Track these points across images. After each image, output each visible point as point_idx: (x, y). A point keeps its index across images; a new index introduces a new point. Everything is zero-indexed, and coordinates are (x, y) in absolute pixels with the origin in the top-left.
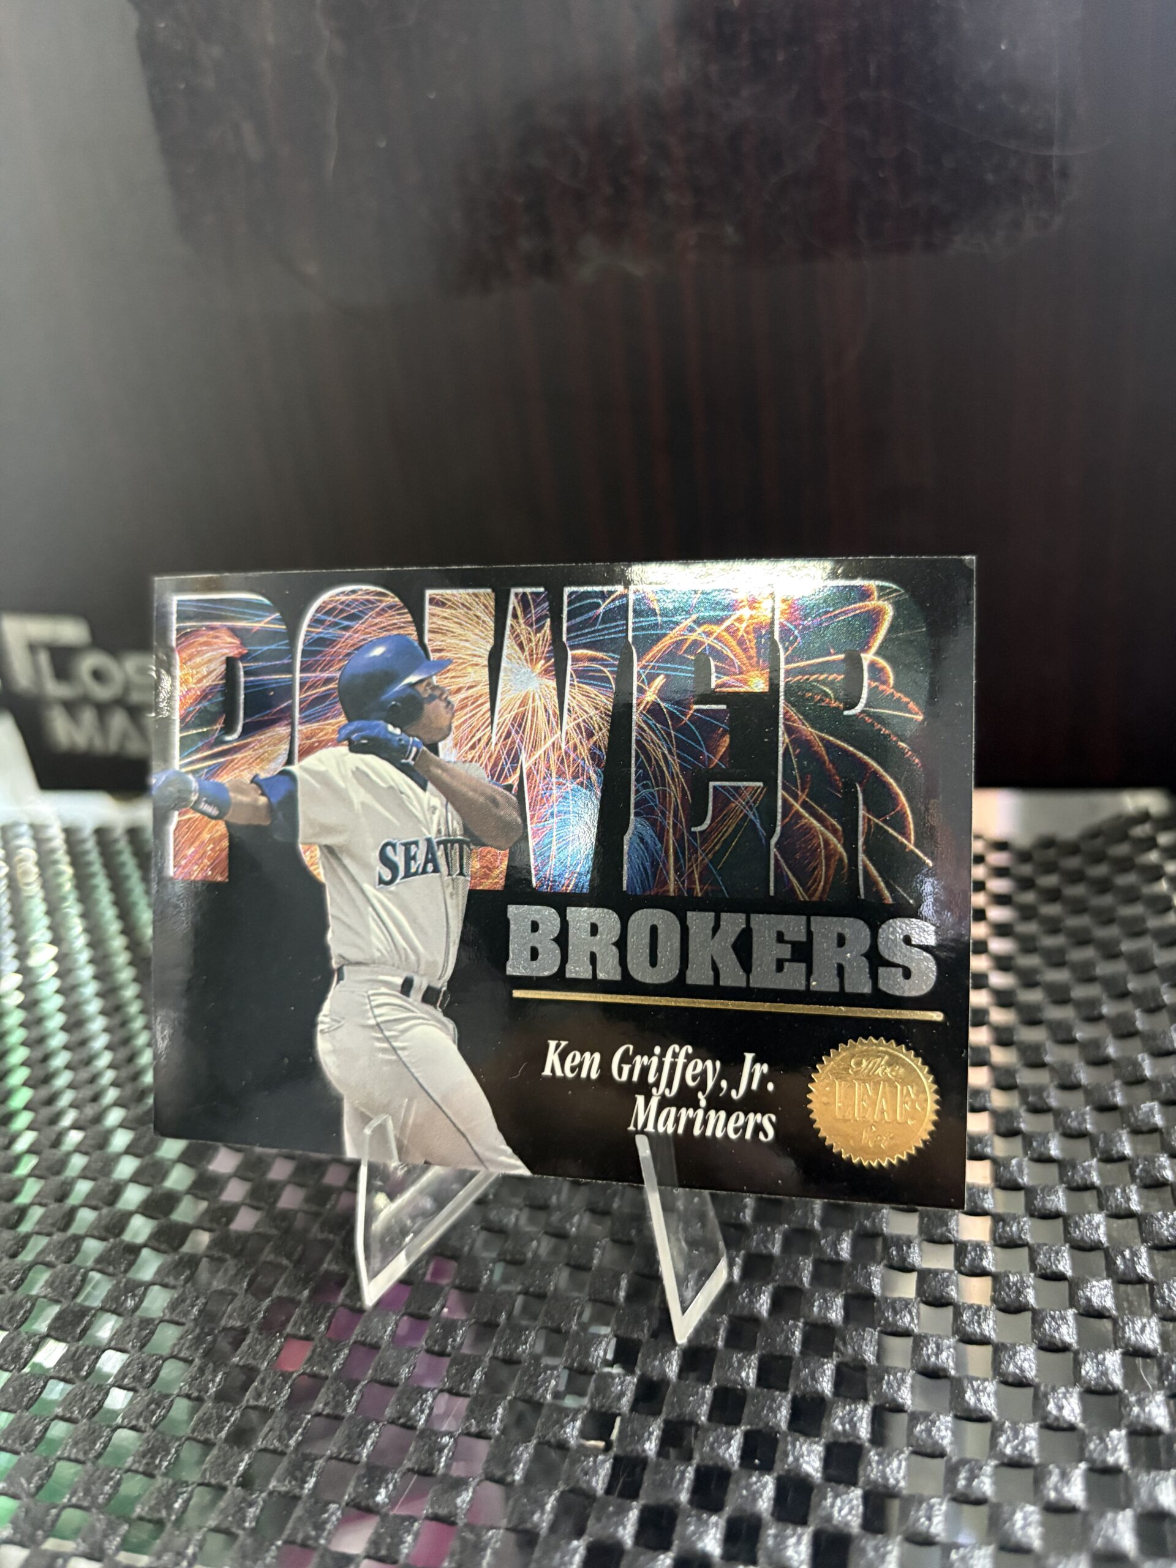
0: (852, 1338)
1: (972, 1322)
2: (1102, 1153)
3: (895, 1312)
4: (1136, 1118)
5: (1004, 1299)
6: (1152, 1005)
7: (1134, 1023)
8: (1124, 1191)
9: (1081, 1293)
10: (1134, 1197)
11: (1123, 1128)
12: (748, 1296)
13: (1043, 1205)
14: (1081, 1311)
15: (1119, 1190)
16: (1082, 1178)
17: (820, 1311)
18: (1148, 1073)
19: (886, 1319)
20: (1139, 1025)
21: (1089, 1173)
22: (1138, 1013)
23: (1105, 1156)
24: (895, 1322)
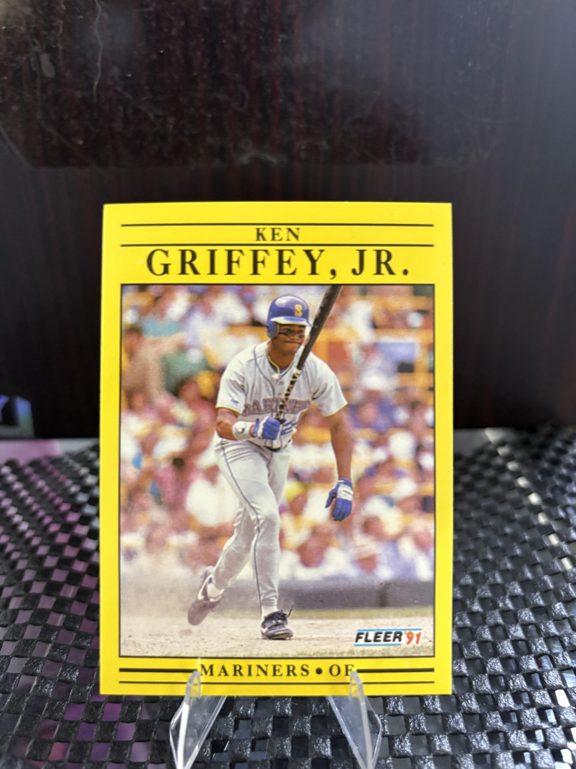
0: (462, 762)
1: (516, 742)
2: (545, 635)
3: (478, 742)
4: (555, 613)
5: (527, 725)
6: (541, 547)
7: (536, 560)
8: (563, 656)
9: (562, 717)
10: (568, 658)
11: (550, 619)
12: (400, 744)
13: (528, 668)
14: (565, 726)
15: (560, 656)
16: (541, 650)
17: (440, 747)
18: (551, 586)
19: (475, 746)
20: (538, 559)
21: (543, 647)
22: (535, 552)
23: (547, 636)
24: (480, 748)
